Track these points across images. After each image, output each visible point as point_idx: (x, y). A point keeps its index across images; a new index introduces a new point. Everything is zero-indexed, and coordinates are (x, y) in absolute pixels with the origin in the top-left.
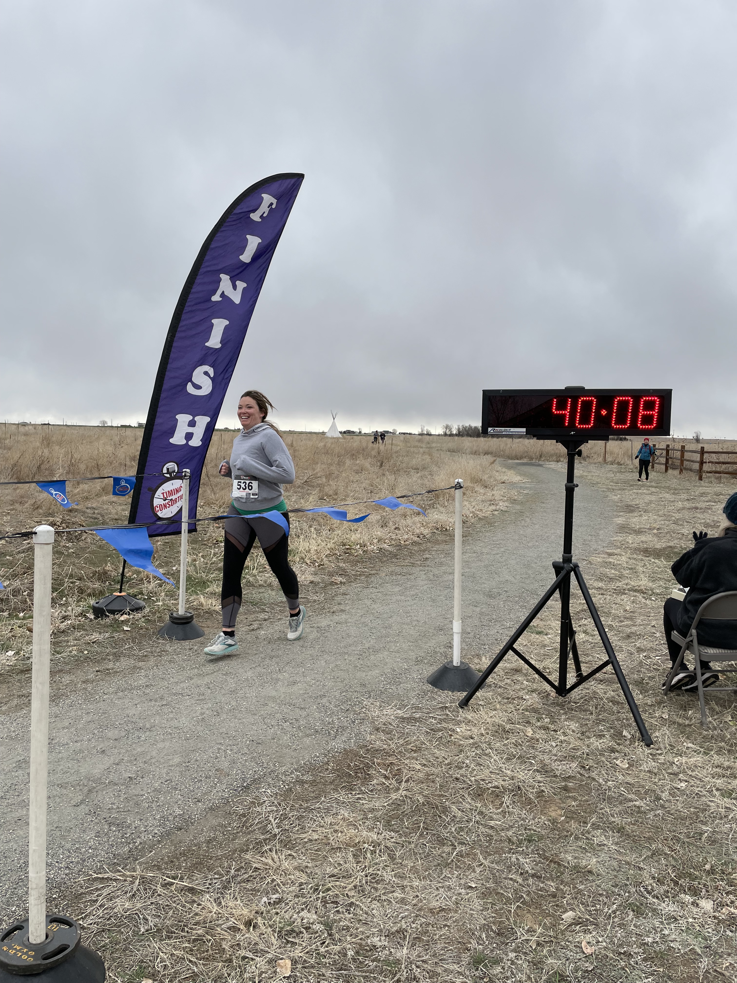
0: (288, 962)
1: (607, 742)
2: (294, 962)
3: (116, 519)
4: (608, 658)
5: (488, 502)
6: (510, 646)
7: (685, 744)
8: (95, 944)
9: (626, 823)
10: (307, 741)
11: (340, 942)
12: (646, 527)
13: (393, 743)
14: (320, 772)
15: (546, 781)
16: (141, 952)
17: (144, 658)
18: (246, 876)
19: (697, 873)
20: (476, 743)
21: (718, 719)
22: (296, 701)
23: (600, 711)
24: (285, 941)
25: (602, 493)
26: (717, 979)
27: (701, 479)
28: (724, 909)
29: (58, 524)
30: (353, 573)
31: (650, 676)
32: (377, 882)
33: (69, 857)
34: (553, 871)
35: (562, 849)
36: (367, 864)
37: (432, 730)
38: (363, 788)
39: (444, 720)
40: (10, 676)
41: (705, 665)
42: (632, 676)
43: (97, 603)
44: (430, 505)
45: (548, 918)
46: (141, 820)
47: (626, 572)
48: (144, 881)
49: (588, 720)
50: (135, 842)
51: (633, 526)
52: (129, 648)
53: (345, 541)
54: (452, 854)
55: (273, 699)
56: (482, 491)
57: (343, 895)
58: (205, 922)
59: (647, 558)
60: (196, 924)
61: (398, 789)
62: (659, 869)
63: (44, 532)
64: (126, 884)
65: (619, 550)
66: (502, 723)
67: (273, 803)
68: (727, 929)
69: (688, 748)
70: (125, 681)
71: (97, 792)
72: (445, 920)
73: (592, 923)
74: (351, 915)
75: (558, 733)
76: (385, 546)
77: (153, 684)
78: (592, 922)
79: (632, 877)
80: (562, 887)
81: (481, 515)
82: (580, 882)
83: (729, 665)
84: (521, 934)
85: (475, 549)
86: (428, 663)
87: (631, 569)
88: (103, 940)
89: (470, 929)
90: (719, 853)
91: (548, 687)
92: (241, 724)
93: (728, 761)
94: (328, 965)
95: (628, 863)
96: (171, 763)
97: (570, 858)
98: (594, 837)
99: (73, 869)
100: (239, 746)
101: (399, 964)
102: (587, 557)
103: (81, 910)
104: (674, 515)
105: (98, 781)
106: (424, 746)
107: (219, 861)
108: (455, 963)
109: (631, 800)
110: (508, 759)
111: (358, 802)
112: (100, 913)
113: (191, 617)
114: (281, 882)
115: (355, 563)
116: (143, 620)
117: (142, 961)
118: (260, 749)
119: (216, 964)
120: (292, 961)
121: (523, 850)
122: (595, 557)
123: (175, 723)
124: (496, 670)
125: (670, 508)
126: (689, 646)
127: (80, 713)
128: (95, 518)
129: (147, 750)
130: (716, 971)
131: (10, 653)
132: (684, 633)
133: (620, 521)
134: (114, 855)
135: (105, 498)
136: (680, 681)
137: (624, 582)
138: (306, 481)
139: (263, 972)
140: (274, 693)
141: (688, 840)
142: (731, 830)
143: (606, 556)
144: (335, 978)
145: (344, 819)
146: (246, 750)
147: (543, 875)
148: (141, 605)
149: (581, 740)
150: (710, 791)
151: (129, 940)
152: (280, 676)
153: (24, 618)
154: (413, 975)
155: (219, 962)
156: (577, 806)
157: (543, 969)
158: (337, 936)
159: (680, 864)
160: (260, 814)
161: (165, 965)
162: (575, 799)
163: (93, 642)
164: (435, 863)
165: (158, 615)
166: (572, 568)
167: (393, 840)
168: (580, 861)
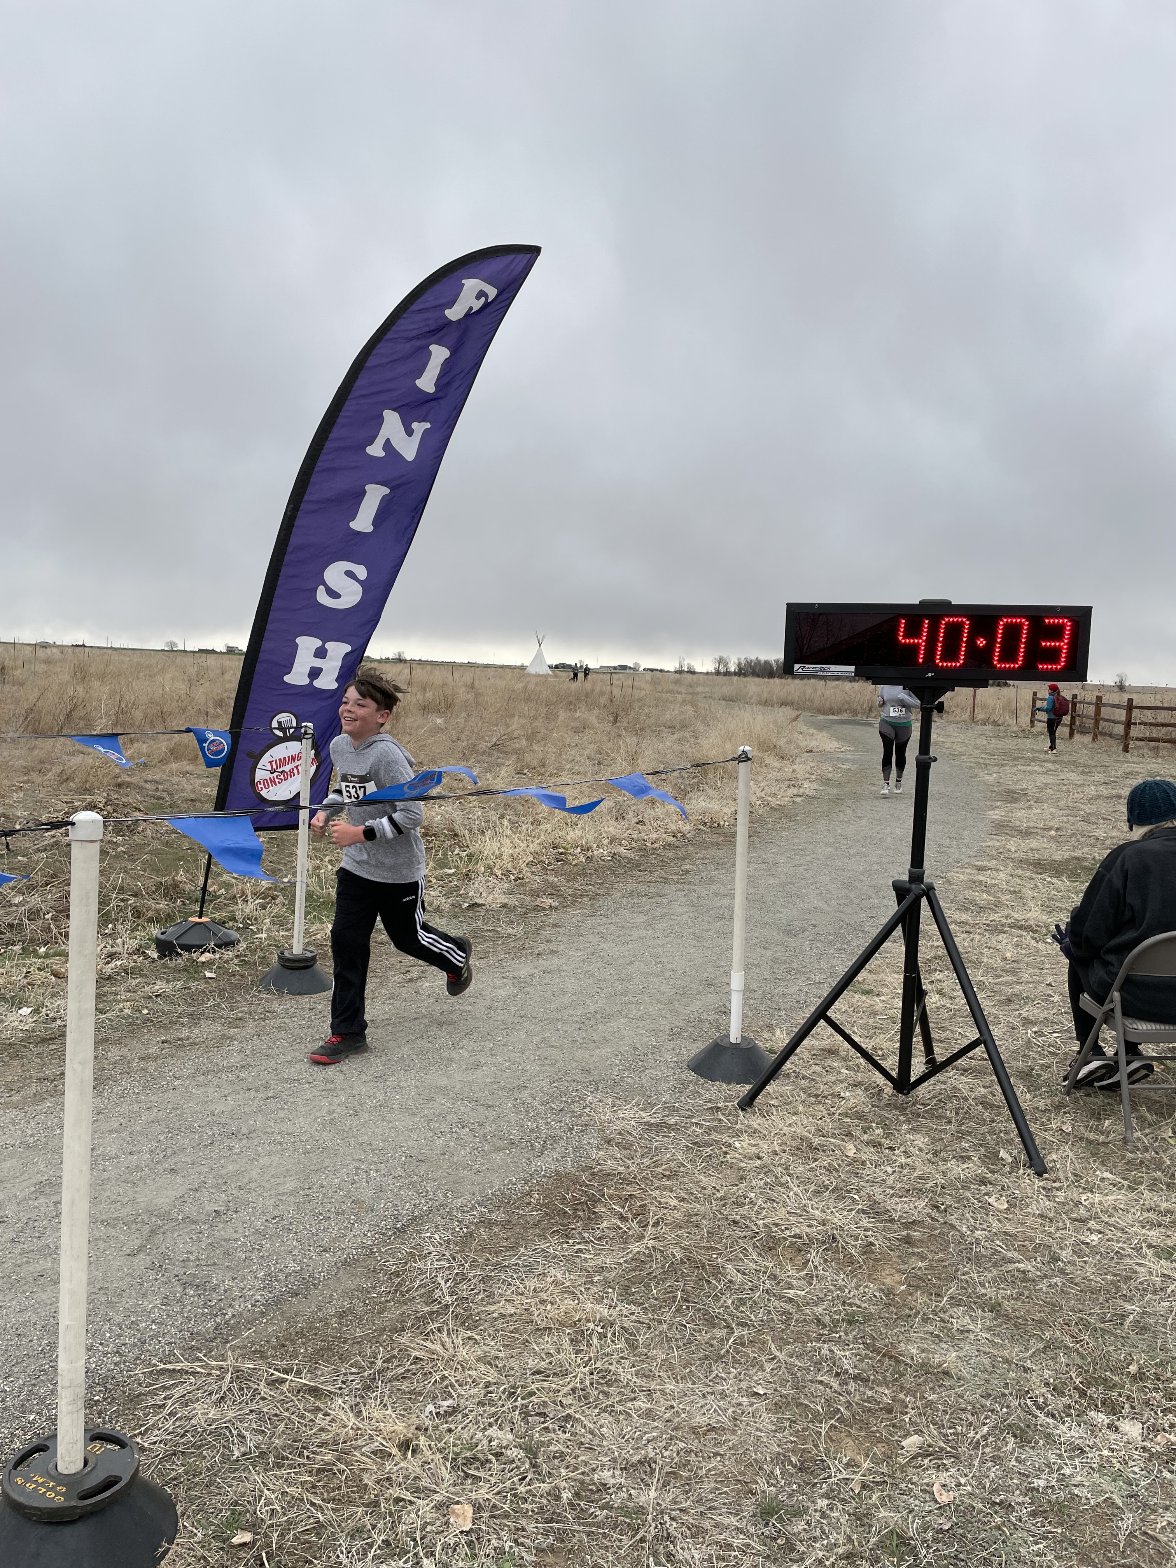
0: (469, 1510)
1: (974, 1167)
2: (478, 1508)
3: (192, 800)
4: (978, 1036)
5: (787, 783)
6: (821, 1014)
7: (1098, 1173)
8: (161, 1474)
9: (1003, 1297)
10: (498, 1158)
11: (549, 1478)
12: (1038, 825)
13: (633, 1163)
14: (517, 1208)
15: (876, 1228)
16: (234, 1488)
17: (238, 1022)
18: (401, 1370)
19: (1116, 1378)
20: (765, 1166)
21: (1150, 1134)
22: (480, 1095)
23: (963, 1118)
24: (462, 1474)
25: (967, 770)
26: (1148, 1546)
27: (1126, 749)
28: (1159, 1437)
29: (101, 805)
30: (570, 891)
31: (1043, 1065)
32: (609, 1384)
33: (120, 1336)
34: (887, 1370)
35: (901, 1337)
36: (592, 1355)
37: (695, 1143)
38: (586, 1235)
39: (715, 1128)
40: (25, 1046)
41: (1132, 1049)
42: (1014, 1063)
43: (162, 934)
44: (692, 786)
45: (879, 1445)
46: (234, 1279)
47: (1005, 898)
48: (239, 1375)
49: (944, 1131)
50: (225, 1315)
51: (1018, 823)
52: (214, 1005)
53: (557, 841)
54: (728, 1341)
55: (444, 1090)
56: (776, 764)
57: (554, 1402)
58: (336, 1443)
59: (1040, 876)
60: (321, 1445)
61: (642, 1237)
62: (1056, 1370)
63: (87, 822)
64: (211, 1380)
65: (994, 862)
66: (808, 1134)
67: (444, 1255)
68: (1164, 1467)
69: (1102, 1180)
70: (208, 1058)
71: (164, 1233)
72: (715, 1445)
73: (950, 1455)
74: (568, 1435)
75: (896, 1152)
76: (622, 850)
77: (253, 1064)
78: (949, 1452)
79: (1014, 1382)
80: (902, 1396)
81: (774, 802)
82: (931, 1389)
83: (1169, 1048)
84: (837, 1470)
85: (764, 856)
86: (690, 1037)
87: (1014, 892)
88: (173, 1469)
89: (755, 1460)
90: (1151, 1348)
91: (880, 1079)
92: (393, 1130)
93: (1167, 1201)
94: (530, 1513)
95: (1007, 1361)
96: (281, 1189)
97: (914, 1351)
98: (952, 1317)
99: (126, 1356)
100: (389, 1165)
101: (644, 1514)
102: (943, 873)
103: (138, 1420)
104: (1083, 807)
105: (166, 1216)
106: (682, 1169)
107: (358, 1346)
108: (731, 1513)
109: (1011, 1261)
110: (817, 1193)
111: (578, 1257)
112: (169, 1425)
113: (313, 959)
114: (457, 1381)
115: (572, 877)
116: (236, 961)
117: (236, 1503)
118: (423, 1168)
119: (353, 1509)
120: (474, 1506)
121: (840, 1337)
122: (957, 872)
123: (288, 1126)
124: (798, 1051)
125: (1076, 795)
126: (1108, 1018)
127: (136, 1108)
128: (159, 798)
129: (243, 1169)
130: (1145, 1533)
131: (25, 1011)
132: (1100, 998)
133: (996, 815)
134: (192, 1334)
135: (174, 766)
136: (1091, 1073)
137: (1002, 913)
138: (495, 745)
139: (428, 1524)
140: (444, 1082)
141: (1102, 1325)
142: (1172, 1311)
143: (974, 871)
144: (542, 1534)
145: (556, 1283)
146: (399, 1171)
147: (872, 1377)
148: (233, 938)
149: (933, 1163)
150: (1138, 1249)
151: (216, 1469)
152: (454, 1054)
153: (47, 956)
154: (665, 1532)
155: (358, 1506)
156: (926, 1269)
157: (871, 1526)
158: (545, 1468)
159: (1089, 1364)
160: (423, 1272)
161: (273, 1510)
162: (923, 1258)
163: (156, 996)
164: (701, 1355)
165: (260, 953)
166: (923, 890)
167: (633, 1317)
168: (931, 1356)
